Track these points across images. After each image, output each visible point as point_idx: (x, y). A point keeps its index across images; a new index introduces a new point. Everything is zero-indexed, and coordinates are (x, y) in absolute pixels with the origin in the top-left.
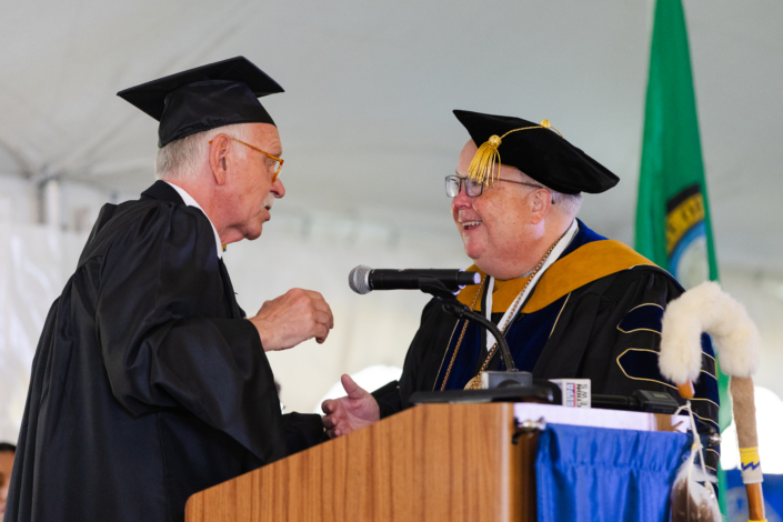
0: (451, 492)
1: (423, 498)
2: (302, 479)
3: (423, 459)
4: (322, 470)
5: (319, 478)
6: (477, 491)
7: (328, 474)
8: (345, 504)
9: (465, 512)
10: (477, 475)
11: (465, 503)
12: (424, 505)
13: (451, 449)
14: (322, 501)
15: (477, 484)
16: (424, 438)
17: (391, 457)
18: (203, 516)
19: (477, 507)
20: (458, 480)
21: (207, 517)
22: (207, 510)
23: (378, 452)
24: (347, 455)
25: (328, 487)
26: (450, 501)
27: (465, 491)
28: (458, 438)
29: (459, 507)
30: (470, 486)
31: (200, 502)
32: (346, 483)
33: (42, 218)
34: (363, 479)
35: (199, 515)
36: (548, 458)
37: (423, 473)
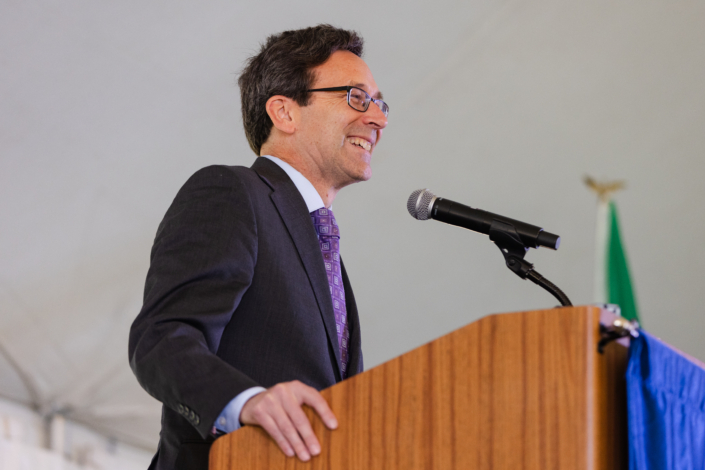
0: (524, 411)
1: (491, 420)
2: (347, 410)
3: (491, 376)
4: (370, 398)
5: (367, 408)
6: (556, 408)
7: (377, 403)
8: (397, 434)
9: (542, 432)
10: (556, 390)
11: (542, 422)
12: (491, 429)
13: (524, 362)
14: (370, 434)
15: (556, 398)
16: (492, 352)
17: (452, 377)
18: (230, 461)
19: (556, 426)
20: (533, 396)
21: (234, 462)
22: (235, 454)
23: (438, 372)
24: (401, 379)
25: (377, 417)
26: (524, 422)
27: (542, 408)
28: (533, 349)
29: (534, 427)
30: (548, 402)
31: (227, 445)
32: (399, 411)
33: (48, 444)
34: (419, 405)
35: (226, 461)
36: (638, 371)
37: (492, 391)
